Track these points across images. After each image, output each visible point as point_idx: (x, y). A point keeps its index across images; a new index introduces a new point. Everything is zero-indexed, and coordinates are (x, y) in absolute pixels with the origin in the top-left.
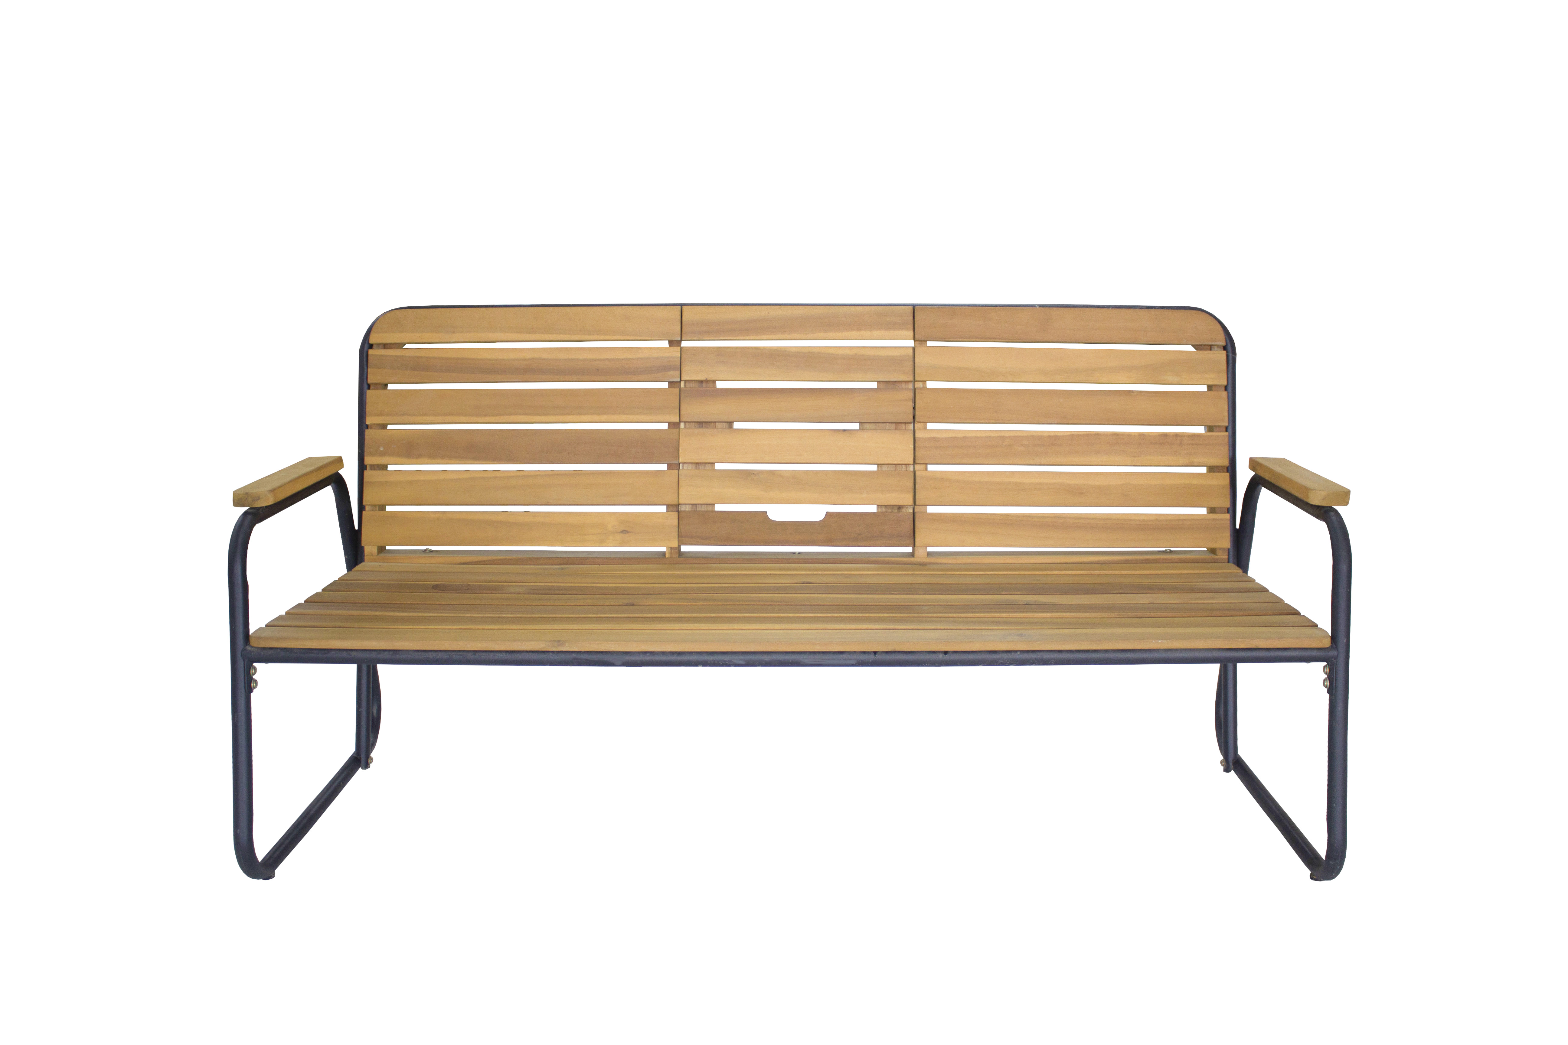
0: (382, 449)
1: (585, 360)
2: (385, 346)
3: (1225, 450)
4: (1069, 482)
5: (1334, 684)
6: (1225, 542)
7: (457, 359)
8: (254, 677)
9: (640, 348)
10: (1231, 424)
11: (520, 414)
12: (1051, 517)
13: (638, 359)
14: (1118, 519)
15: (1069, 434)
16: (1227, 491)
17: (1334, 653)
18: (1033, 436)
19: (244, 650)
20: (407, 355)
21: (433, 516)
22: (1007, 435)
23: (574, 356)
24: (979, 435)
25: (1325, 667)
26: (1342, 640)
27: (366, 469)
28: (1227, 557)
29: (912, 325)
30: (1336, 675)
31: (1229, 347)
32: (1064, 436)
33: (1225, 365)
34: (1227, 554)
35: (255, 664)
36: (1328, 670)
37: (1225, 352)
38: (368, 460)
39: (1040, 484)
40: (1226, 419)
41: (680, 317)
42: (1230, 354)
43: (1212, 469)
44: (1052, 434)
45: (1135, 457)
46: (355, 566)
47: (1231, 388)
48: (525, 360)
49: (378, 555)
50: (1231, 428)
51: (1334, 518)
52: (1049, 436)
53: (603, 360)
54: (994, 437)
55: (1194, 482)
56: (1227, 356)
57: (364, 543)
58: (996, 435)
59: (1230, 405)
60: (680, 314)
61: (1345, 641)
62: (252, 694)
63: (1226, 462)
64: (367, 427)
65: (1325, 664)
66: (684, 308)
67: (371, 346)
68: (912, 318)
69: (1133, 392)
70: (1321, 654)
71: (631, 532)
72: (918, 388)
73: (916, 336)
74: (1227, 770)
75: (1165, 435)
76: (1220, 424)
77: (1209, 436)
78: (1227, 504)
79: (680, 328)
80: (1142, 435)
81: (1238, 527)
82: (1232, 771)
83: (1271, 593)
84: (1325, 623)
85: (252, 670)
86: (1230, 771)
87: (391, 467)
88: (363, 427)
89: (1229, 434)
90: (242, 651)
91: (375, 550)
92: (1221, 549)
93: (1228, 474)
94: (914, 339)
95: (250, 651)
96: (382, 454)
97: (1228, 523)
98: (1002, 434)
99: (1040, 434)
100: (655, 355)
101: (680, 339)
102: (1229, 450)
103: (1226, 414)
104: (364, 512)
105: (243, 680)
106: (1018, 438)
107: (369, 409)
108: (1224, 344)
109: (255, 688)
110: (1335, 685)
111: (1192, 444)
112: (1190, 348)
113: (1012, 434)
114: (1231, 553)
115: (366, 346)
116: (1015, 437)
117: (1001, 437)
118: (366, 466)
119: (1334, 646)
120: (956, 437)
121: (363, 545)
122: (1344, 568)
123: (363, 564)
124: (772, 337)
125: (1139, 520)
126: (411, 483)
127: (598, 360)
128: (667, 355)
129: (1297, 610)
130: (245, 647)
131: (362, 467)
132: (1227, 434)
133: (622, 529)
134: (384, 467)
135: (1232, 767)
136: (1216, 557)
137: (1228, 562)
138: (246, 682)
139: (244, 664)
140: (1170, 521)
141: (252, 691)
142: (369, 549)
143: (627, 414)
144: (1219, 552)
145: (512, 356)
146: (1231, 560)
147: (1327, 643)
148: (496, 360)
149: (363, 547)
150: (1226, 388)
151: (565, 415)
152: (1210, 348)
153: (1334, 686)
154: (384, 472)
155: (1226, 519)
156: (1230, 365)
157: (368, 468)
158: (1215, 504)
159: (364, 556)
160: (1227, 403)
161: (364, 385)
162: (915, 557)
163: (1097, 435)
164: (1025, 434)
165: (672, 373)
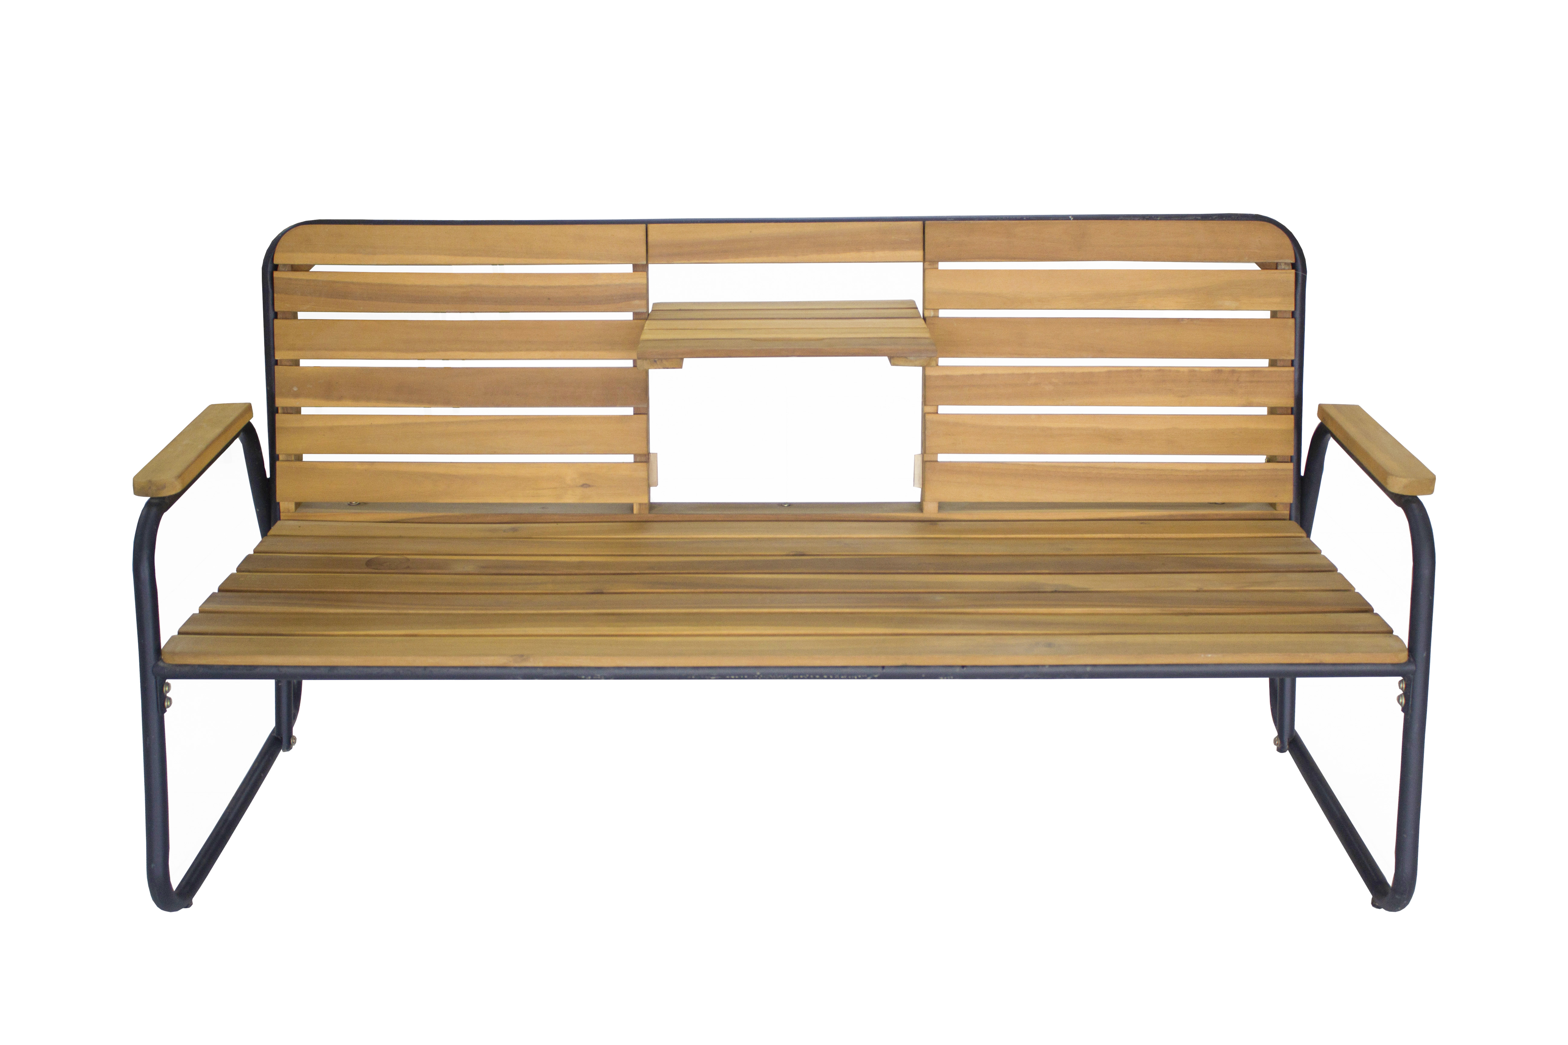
0: (295, 389)
1: (533, 287)
2: (294, 268)
3: (1291, 388)
4: (1105, 426)
5: (1410, 703)
6: (1286, 496)
7: (380, 285)
8: (168, 695)
9: (598, 273)
10: (1297, 359)
11: (458, 350)
12: (1083, 467)
13: (596, 286)
14: (1162, 470)
15: (1106, 369)
16: (1292, 437)
17: (1412, 667)
18: (1063, 374)
19: (155, 666)
20: (319, 279)
21: (359, 467)
22: (1033, 371)
23: (520, 283)
24: (1000, 372)
25: (1400, 682)
26: (1421, 655)
27: (278, 412)
28: (1288, 512)
29: (922, 244)
30: (1413, 692)
31: (1299, 265)
32: (1100, 373)
33: (1293, 287)
34: (1288, 509)
35: (168, 681)
36: (1404, 686)
37: (1293, 271)
38: (280, 402)
39: (1071, 429)
40: (1293, 352)
41: (645, 237)
42: (1300, 273)
43: (1272, 411)
44: (1086, 370)
45: (1183, 396)
46: (270, 528)
47: (1299, 315)
48: (461, 287)
49: (295, 510)
50: (1298, 363)
51: (1417, 512)
52: (1083, 373)
53: (555, 287)
54: (1017, 374)
55: (1252, 426)
56: (1296, 275)
57: (278, 499)
58: (1020, 372)
59: (1298, 337)
60: (645, 234)
61: (1425, 655)
62: (165, 715)
63: (1291, 403)
64: (276, 363)
65: (1401, 678)
66: (650, 226)
67: (276, 267)
68: (921, 235)
69: (1182, 319)
70: (1396, 669)
71: (593, 486)
72: (928, 317)
73: (926, 256)
74: (1281, 750)
75: (1219, 371)
76: (1284, 358)
77: (1271, 371)
78: (1291, 452)
79: (645, 251)
80: (1192, 371)
81: (1302, 474)
82: (1288, 752)
83: (1340, 574)
84: (1402, 630)
85: (166, 688)
86: (1285, 752)
87: (305, 411)
88: (271, 363)
89: (1295, 369)
90: (154, 667)
91: (292, 506)
92: (1281, 503)
93: (1292, 417)
94: (924, 261)
95: (163, 668)
96: (296, 395)
97: (1291, 474)
98: (1027, 371)
99: (1072, 370)
100: (617, 282)
101: (645, 263)
102: (1295, 387)
103: (1292, 345)
104: (278, 463)
105: (155, 701)
106: (1045, 375)
107: (277, 342)
108: (1293, 261)
109: (168, 707)
110: (1412, 705)
111: (1251, 382)
112: (1253, 267)
113: (1039, 371)
114: (1293, 508)
115: (270, 267)
116: (1042, 374)
117: (1025, 375)
118: (277, 408)
119: (1412, 660)
120: (973, 375)
121: (278, 501)
122: (1426, 572)
123: (279, 523)
124: (756, 259)
125: (1186, 471)
126: (331, 429)
127: (551, 287)
128: (630, 281)
129: (1371, 606)
130: (156, 663)
131: (272, 411)
132: (1292, 369)
133: (582, 482)
134: (298, 411)
135: (1288, 747)
136: (1275, 512)
137: (1290, 519)
138: (159, 703)
139: (156, 682)
140: (1223, 471)
141: (165, 711)
142: (286, 505)
143: (584, 350)
144: (1279, 507)
145: (446, 282)
146: (1293, 518)
147: (1403, 657)
148: (428, 286)
149: (279, 503)
150: (1293, 314)
151: (512, 351)
152: (1276, 266)
153: (1410, 705)
154: (297, 416)
155: (1290, 470)
156: (1299, 289)
157: (280, 411)
158: (1276, 452)
159: (280, 512)
160: (1294, 333)
161: (270, 315)
162: (924, 511)
163: (1139, 371)
164: (1054, 371)
165: (637, 302)
